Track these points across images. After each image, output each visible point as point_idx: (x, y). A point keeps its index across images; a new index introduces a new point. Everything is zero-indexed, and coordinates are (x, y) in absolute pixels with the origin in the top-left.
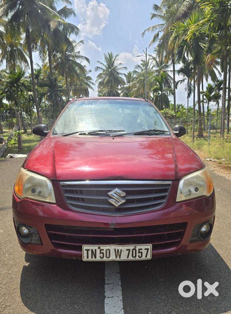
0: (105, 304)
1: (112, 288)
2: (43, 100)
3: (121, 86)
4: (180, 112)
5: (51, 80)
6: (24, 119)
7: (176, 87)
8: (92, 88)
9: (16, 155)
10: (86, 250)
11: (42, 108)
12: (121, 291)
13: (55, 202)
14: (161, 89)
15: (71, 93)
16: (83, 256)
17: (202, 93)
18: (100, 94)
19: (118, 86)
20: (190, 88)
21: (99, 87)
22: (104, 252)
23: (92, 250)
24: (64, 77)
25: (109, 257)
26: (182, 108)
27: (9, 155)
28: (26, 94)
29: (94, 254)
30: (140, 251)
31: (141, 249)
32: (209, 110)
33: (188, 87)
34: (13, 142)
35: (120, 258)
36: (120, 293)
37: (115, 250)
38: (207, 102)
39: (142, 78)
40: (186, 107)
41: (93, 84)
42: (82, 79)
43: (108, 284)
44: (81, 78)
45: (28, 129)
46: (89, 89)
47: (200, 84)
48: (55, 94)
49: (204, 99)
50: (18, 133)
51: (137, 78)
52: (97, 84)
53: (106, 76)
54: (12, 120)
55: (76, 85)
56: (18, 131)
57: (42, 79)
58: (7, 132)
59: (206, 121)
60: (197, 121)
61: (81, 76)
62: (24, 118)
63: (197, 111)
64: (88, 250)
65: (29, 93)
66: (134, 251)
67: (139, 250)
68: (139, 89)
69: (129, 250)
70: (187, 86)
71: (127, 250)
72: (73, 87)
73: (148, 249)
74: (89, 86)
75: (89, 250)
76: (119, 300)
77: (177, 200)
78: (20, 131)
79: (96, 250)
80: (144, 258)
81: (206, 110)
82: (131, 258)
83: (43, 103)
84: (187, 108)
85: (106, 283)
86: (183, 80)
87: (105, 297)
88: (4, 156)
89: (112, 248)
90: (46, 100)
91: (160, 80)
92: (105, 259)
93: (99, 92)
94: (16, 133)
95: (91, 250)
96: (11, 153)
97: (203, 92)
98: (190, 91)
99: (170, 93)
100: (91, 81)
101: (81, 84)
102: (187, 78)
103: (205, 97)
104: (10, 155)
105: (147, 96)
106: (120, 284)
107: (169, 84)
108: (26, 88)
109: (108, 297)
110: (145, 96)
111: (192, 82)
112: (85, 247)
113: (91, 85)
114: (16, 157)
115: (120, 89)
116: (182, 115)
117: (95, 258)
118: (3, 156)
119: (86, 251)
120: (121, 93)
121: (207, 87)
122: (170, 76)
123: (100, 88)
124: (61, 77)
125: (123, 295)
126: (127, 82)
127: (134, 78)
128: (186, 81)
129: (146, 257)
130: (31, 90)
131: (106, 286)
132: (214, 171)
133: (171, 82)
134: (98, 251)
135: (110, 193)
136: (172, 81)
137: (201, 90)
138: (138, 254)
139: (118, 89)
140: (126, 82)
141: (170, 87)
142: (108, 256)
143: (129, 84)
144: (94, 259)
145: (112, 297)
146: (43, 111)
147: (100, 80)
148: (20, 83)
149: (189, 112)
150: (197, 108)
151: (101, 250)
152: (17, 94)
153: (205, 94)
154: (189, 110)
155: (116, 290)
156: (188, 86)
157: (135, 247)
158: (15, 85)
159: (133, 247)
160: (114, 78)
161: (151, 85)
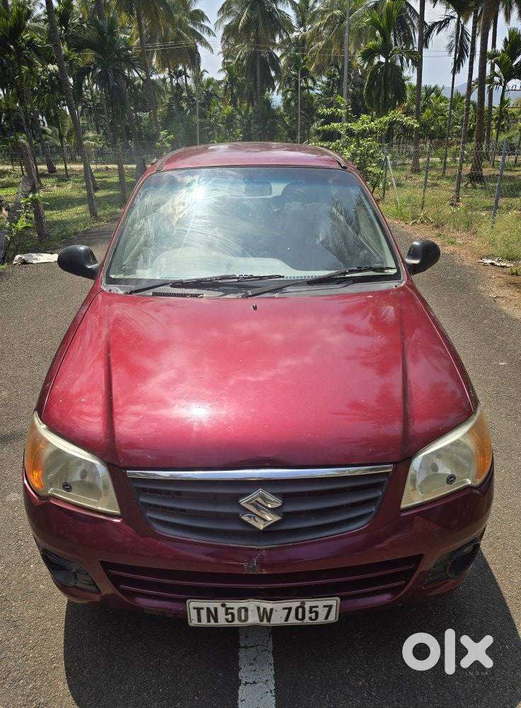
0: (239, 701)
1: (255, 659)
2: (87, 82)
3: (281, 36)
4: (430, 108)
5: (100, 30)
6: (44, 136)
7: (424, 42)
8: (206, 44)
9: (34, 255)
10: (194, 608)
11: (86, 103)
12: (272, 667)
13: (117, 512)
14: (385, 49)
15: (154, 60)
16: (189, 617)
17: (491, 59)
18: (229, 61)
19: (274, 39)
20: (462, 45)
21: (225, 40)
22: (235, 612)
23: (208, 609)
24: (133, 15)
25: (246, 620)
26: (437, 96)
27: (17, 257)
28: (40, 69)
29: (212, 615)
30: (314, 609)
31: (317, 607)
32: (503, 102)
33: (457, 42)
34: (22, 224)
35: (269, 620)
36: (269, 672)
37: (258, 608)
38: (500, 84)
39: (337, 12)
40: (446, 94)
41: (209, 31)
42: (180, 20)
43: (246, 647)
44: (177, 16)
45: (57, 162)
46: (201, 50)
47: (488, 29)
48: (115, 70)
49: (496, 75)
50: (32, 199)
51: (323, 13)
52: (220, 33)
53: (243, 9)
54: (17, 138)
55: (164, 40)
56: (31, 196)
57: (78, 26)
58: (10, 173)
59: (494, 131)
60: (470, 133)
61: (176, 11)
62: (44, 132)
63: (474, 106)
64: (199, 610)
65: (51, 67)
66: (300, 610)
67: (311, 608)
68: (328, 45)
69: (290, 609)
70: (454, 39)
71: (284, 609)
72: (158, 44)
73: (330, 607)
74: (200, 38)
75: (202, 608)
76: (269, 691)
77: (403, 506)
78: (37, 195)
79: (216, 609)
80: (321, 619)
81: (496, 102)
82: (292, 620)
83: (86, 89)
84: (448, 96)
85: (242, 645)
86: (446, 22)
87: (238, 683)
88: (7, 259)
89: (252, 604)
90: (94, 83)
91: (383, 24)
92: (236, 623)
93: (224, 56)
94: (27, 202)
95: (205, 609)
96: (21, 253)
97: (494, 55)
98: (461, 50)
99: (408, 61)
100: (206, 24)
101: (179, 33)
102: (456, 16)
103: (497, 69)
104: (20, 258)
105: (350, 63)
106: (271, 647)
107: (409, 30)
108: (39, 55)
109: (246, 683)
110: (343, 67)
111: (469, 26)
112: (193, 604)
113: (205, 36)
114: (35, 262)
115: (279, 47)
116: (436, 116)
117: (216, 620)
118: (3, 259)
119: (196, 611)
120: (282, 56)
121: (506, 39)
122: (411, 7)
123: (229, 44)
124: (124, 16)
125: (276, 677)
126: (298, 22)
127: (316, 12)
128: (453, 23)
129: (327, 617)
130: (53, 58)
131: (242, 654)
132: (498, 300)
133: (413, 26)
134: (221, 611)
135: (243, 502)
136: (415, 22)
137: (489, 49)
138: (307, 615)
139: (275, 44)
140: (294, 23)
141: (409, 40)
142: (243, 618)
143: (302, 29)
144: (212, 623)
145: (254, 683)
146: (90, 113)
147: (227, 22)
148: (23, 40)
149: (452, 107)
150: (474, 97)
151: (227, 609)
152: (20, 74)
153: (498, 58)
154: (455, 101)
155: (263, 665)
156: (457, 37)
157: (303, 603)
158: (12, 46)
159: (298, 604)
160: (263, 13)
161: (360, 35)
